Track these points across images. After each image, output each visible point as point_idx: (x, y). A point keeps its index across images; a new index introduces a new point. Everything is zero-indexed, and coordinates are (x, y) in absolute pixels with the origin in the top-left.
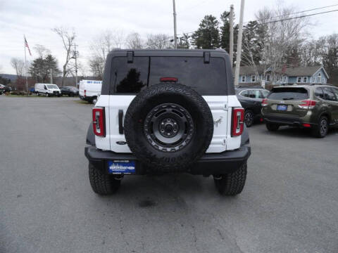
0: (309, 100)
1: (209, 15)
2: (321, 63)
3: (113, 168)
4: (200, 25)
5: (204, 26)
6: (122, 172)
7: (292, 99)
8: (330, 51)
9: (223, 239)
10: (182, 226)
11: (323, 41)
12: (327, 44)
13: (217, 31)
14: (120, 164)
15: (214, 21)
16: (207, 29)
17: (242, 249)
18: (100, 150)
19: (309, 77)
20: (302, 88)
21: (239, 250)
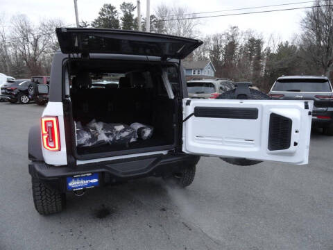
0: (216, 93)
1: (108, 4)
2: (208, 57)
3: (72, 184)
4: (100, 13)
5: (104, 15)
6: (84, 187)
7: (203, 93)
8: (214, 48)
9: (190, 230)
10: (150, 227)
11: (209, 39)
12: (212, 42)
13: (117, 21)
14: (80, 178)
15: (114, 11)
16: (107, 19)
17: (209, 235)
18: (51, 166)
19: (202, 69)
20: (211, 83)
21: (207, 236)
